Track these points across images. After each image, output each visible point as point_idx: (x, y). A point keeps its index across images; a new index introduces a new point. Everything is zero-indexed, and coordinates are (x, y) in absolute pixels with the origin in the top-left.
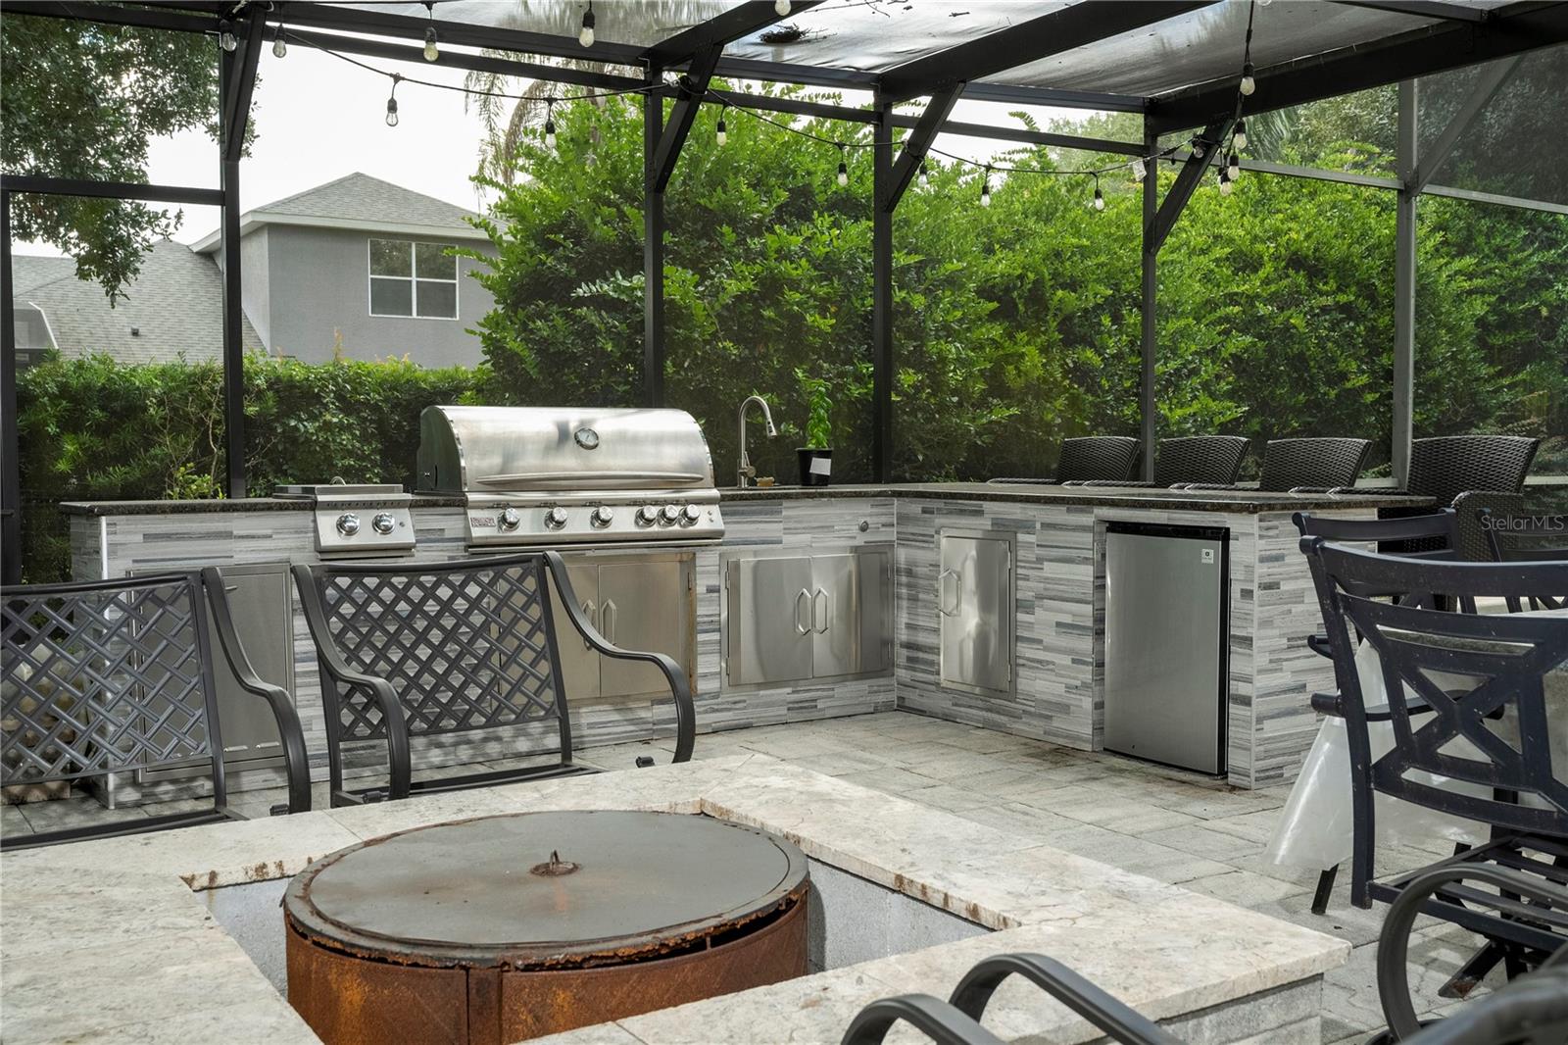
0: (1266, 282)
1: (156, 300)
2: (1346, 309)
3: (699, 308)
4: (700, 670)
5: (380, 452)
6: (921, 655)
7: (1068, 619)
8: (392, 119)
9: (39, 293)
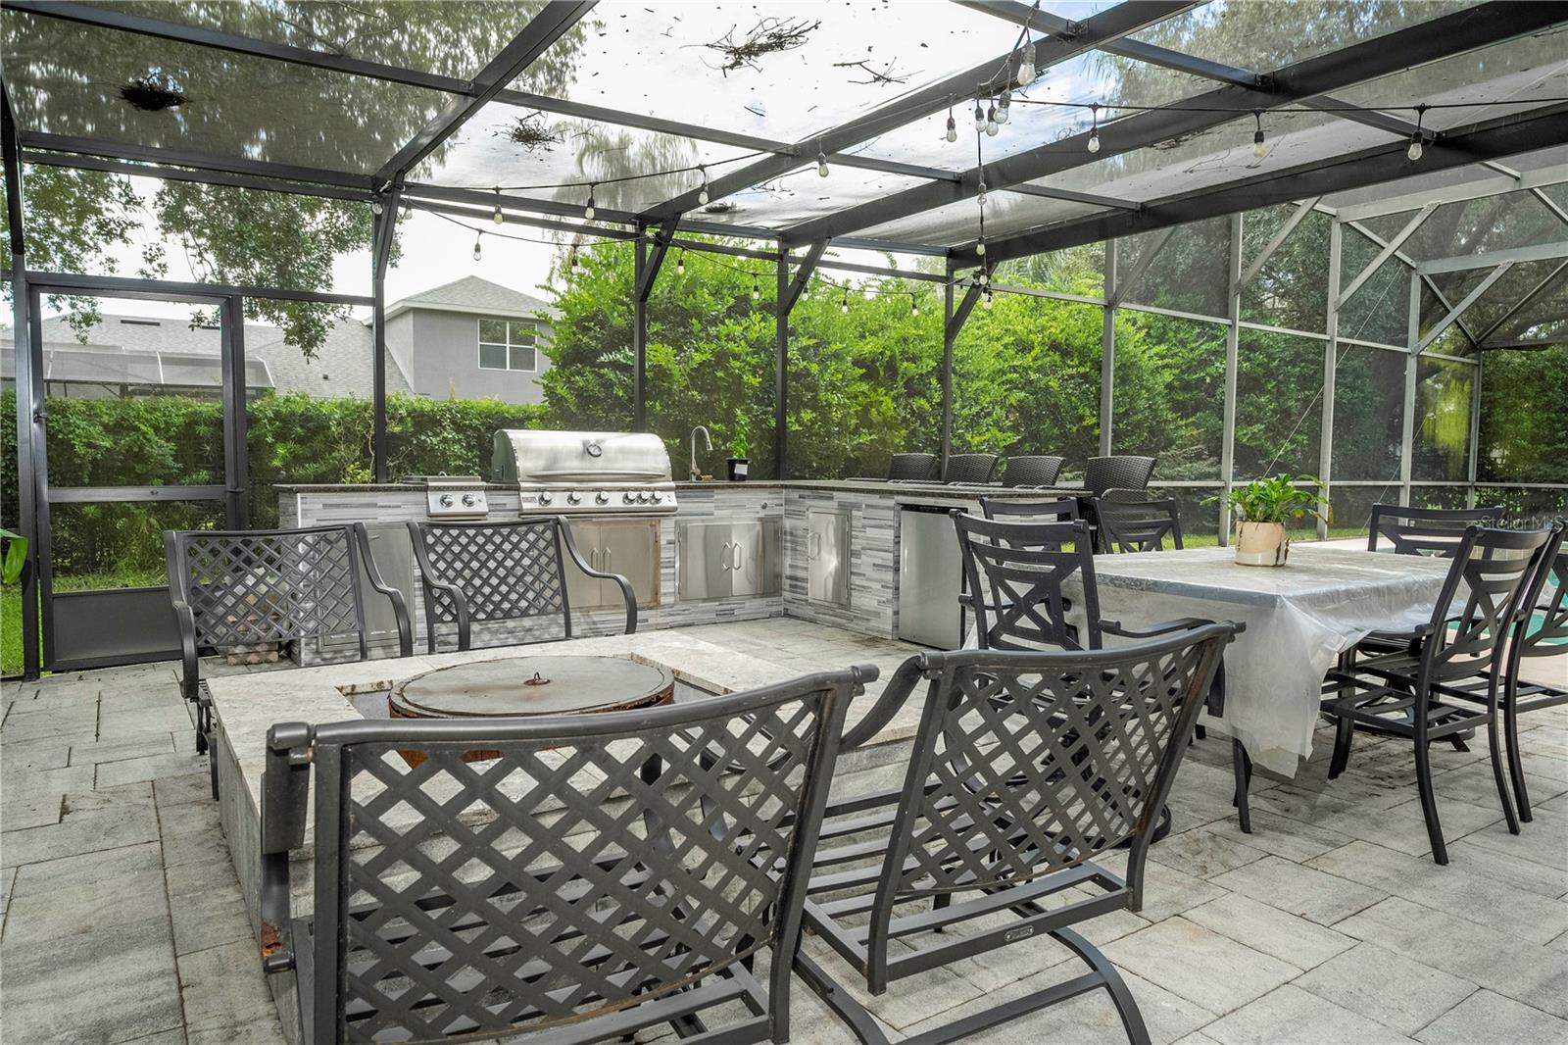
0: (1035, 359)
1: (341, 355)
2: (1084, 376)
3: (676, 371)
4: (662, 591)
5: (479, 457)
6: (799, 583)
7: (879, 562)
8: (478, 255)
9: (262, 351)
